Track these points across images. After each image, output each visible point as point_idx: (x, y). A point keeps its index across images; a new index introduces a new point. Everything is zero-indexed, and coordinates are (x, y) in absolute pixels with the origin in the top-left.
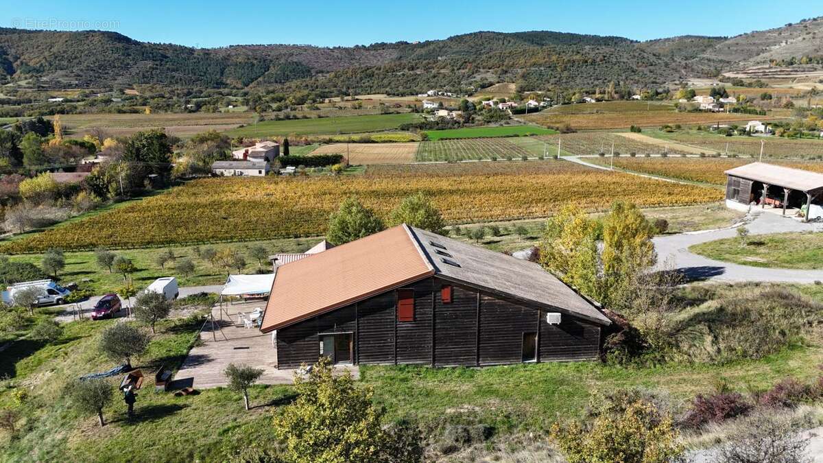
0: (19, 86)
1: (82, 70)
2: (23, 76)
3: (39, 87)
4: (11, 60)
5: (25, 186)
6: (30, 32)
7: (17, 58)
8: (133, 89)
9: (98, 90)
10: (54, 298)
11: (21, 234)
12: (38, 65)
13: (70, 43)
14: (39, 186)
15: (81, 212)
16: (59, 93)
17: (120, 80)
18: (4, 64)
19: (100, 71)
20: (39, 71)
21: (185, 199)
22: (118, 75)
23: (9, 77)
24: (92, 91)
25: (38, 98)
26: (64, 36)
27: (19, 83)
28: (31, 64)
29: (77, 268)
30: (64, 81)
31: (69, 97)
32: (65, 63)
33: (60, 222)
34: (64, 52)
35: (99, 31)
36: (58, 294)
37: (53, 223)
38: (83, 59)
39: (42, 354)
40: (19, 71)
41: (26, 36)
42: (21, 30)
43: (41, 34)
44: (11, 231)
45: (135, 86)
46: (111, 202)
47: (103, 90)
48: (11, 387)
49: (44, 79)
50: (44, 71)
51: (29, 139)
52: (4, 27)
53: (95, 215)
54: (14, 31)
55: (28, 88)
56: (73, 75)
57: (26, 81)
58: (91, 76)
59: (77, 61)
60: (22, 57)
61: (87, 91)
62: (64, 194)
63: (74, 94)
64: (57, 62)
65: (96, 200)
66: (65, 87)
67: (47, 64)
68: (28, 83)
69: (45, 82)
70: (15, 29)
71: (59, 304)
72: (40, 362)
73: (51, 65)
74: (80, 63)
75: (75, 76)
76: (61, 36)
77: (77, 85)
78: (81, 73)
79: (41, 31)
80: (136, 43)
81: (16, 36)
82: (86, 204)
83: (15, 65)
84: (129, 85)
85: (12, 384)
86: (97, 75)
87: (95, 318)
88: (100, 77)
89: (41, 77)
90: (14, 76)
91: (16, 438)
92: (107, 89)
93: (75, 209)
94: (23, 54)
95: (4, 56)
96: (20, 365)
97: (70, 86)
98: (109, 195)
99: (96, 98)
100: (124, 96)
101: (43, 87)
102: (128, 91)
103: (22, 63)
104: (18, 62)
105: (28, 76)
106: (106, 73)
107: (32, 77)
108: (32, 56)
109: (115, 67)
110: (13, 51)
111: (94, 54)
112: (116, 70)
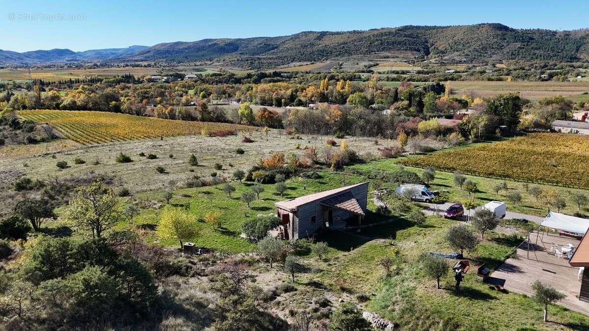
0: (430, 62)
1: (470, 51)
2: (434, 56)
3: (441, 63)
4: (429, 46)
5: (422, 125)
6: (444, 27)
7: (433, 45)
8: (503, 64)
9: (478, 65)
10: (424, 198)
11: (414, 154)
12: (444, 49)
13: (466, 33)
14: (430, 126)
15: (451, 146)
16: (453, 67)
17: (494, 57)
18: (425, 48)
19: (482, 51)
20: (443, 52)
21: (524, 147)
22: (494, 54)
23: (426, 57)
24: (474, 66)
25: (439, 70)
26: (463, 29)
27: (431, 60)
28: (440, 48)
29: (441, 182)
30: (457, 59)
31: (458, 70)
32: (460, 47)
33: (436, 151)
34: (462, 39)
35: (487, 23)
36: (427, 195)
37: (432, 150)
38: (473, 43)
39: (412, 230)
40: (432, 53)
41: (440, 30)
42: (438, 27)
43: (450, 29)
44: (408, 151)
45: (504, 61)
46: (471, 142)
47: (481, 64)
48: (392, 245)
49: (446, 57)
50: (446, 52)
51: (430, 96)
52: (429, 26)
53: (459, 149)
54: (435, 28)
55: (435, 63)
56: (464, 54)
57: (435, 59)
58: (475, 55)
59: (468, 45)
60: (436, 44)
61: (471, 65)
62: (442, 133)
63: (462, 67)
65: (461, 139)
66: (457, 63)
67: (449, 48)
68: (436, 60)
69: (445, 60)
70: (435, 26)
71: (426, 202)
72: (409, 235)
73: (451, 48)
74: (469, 47)
75: (465, 55)
76: (461, 29)
77: (465, 61)
78: (469, 54)
79: (450, 27)
80: (512, 30)
81: (434, 31)
82: (455, 141)
83: (430, 49)
84: (500, 61)
85: (392, 243)
86: (479, 54)
87: (446, 217)
88: (481, 56)
89: (444, 56)
90: (429, 56)
91: (389, 276)
92: (484, 64)
93: (447, 143)
94: (436, 42)
95: (426, 44)
96: (399, 233)
97: (460, 62)
98: (470, 137)
99: (475, 70)
100: (495, 69)
101: (444, 63)
102: (498, 65)
103: (435, 48)
104: (433, 47)
105: (437, 56)
106: (486, 53)
107: (439, 56)
108: (441, 43)
109: (493, 48)
110: (432, 40)
111: (480, 40)
112: (493, 51)
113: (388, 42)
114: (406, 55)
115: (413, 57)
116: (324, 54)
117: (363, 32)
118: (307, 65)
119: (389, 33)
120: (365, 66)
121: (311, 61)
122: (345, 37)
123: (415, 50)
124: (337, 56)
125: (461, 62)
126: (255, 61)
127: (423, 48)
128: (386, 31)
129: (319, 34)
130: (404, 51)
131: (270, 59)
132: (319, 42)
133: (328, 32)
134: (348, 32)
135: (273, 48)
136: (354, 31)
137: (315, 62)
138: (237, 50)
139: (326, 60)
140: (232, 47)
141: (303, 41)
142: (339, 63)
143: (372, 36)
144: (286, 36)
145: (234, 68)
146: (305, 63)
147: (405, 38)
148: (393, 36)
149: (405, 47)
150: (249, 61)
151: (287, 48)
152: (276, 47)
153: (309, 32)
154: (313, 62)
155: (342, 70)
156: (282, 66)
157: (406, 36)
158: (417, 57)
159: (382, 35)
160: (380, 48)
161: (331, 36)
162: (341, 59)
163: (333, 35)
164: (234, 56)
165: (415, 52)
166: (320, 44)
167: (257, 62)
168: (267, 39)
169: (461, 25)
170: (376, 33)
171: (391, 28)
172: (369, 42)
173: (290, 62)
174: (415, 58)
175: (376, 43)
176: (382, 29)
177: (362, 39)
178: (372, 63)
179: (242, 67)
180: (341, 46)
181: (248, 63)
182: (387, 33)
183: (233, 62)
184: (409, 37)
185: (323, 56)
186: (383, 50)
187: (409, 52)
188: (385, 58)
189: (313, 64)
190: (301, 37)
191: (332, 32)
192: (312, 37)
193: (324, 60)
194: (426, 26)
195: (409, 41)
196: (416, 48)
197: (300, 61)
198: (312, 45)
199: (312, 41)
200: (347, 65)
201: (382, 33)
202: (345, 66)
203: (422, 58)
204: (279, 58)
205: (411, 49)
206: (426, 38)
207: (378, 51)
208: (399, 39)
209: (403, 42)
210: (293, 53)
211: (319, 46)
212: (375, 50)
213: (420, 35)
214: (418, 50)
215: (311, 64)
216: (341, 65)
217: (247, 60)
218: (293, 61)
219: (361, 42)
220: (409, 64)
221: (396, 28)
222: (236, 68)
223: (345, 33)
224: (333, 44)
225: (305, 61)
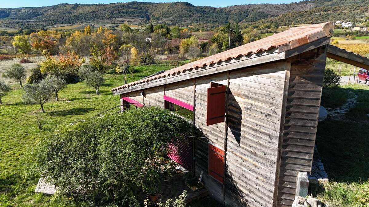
1: (173, 18)
2: (153, 21)
4: (149, 15)
6: (156, 3)
7: (151, 14)
12: (158, 17)
13: (169, 7)
17: (187, 22)
19: (180, 18)
20: (158, 19)
22: (186, 20)
23: (148, 21)
26: (168, 5)
28: (156, 16)
32: (167, 15)
34: (168, 11)
35: (180, 2)
38: (174, 13)
40: (151, 19)
41: (154, 5)
42: (153, 3)
45: (192, 24)
47: (180, 26)
49: (160, 22)
50: (160, 19)
52: (147, 2)
56: (170, 20)
57: (154, 23)
58: (176, 20)
59: (172, 14)
60: (153, 14)
64: (165, 15)
68: (155, 24)
70: (151, 3)
73: (162, 16)
74: (173, 15)
75: (171, 20)
76: (166, 5)
77: (171, 24)
78: (173, 19)
79: (160, 3)
80: (194, 6)
81: (151, 5)
83: (150, 17)
84: (190, 24)
86: (179, 20)
88: (180, 21)
90: (150, 21)
92: (182, 25)
94: (153, 12)
95: (147, 13)
100: (189, 28)
102: (190, 27)
103: (152, 16)
104: (151, 16)
105: (154, 21)
106: (182, 19)
107: (156, 21)
108: (156, 13)
109: (186, 16)
110: (150, 11)
111: (178, 12)
112: (186, 18)
113: (123, 12)
114: (136, 20)
115: (140, 21)
116: (80, 19)
117: (106, 5)
118: (67, 26)
119: (122, 5)
120: (110, 27)
121: (71, 23)
122: (93, 8)
123: (141, 17)
124: (89, 20)
125: (169, 24)
126: (24, 23)
127: (146, 16)
128: (121, 4)
129: (74, 6)
130: (134, 18)
131: (38, 22)
132: (74, 11)
133: (79, 4)
134: (95, 4)
135: (39, 15)
136: (99, 4)
137: (73, 24)
138: (9, 16)
139: (82, 23)
140: (3, 14)
141: (62, 10)
142: (91, 25)
143: (112, 8)
144: (48, 7)
145: (7, 29)
146: (66, 25)
147: (134, 9)
148: (126, 8)
149: (134, 15)
150: (20, 24)
151: (50, 15)
152: (41, 14)
153: (65, 4)
154: (72, 24)
155: (94, 29)
156: (48, 27)
157: (133, 8)
158: (143, 21)
159: (118, 7)
160: (118, 15)
161: (83, 7)
162: (93, 22)
163: (84, 6)
164: (6, 20)
165: (141, 18)
166: (75, 12)
167: (26, 24)
168: (32, 8)
169: (166, 3)
170: (114, 5)
171: (123, 3)
172: (110, 12)
173: (54, 24)
174: (142, 22)
175: (115, 12)
176: (118, 3)
177: (105, 9)
178: (114, 25)
179: (14, 28)
180: (91, 13)
181: (19, 25)
182: (122, 6)
183: (6, 25)
184: (136, 9)
185: (79, 20)
186: (121, 16)
187: (137, 18)
188: (122, 22)
189: (72, 25)
190: (60, 7)
191: (83, 4)
192: (69, 8)
193: (80, 23)
194: (145, 2)
195: (136, 11)
196: (142, 16)
197: (62, 23)
198: (69, 13)
199: (69, 10)
200: (97, 26)
201: (118, 6)
202: (96, 27)
203: (146, 22)
204: (44, 21)
205: (139, 17)
206: (146, 10)
207: (117, 17)
208: (130, 10)
209: (133, 11)
210: (55, 18)
211: (75, 14)
212: (115, 17)
213: (142, 8)
214: (143, 17)
215: (71, 25)
216: (93, 26)
217: (18, 23)
218: (56, 24)
219: (105, 11)
220: (139, 25)
221: (127, 3)
222: (9, 29)
223: (92, 5)
224: (85, 12)
225: (66, 23)
